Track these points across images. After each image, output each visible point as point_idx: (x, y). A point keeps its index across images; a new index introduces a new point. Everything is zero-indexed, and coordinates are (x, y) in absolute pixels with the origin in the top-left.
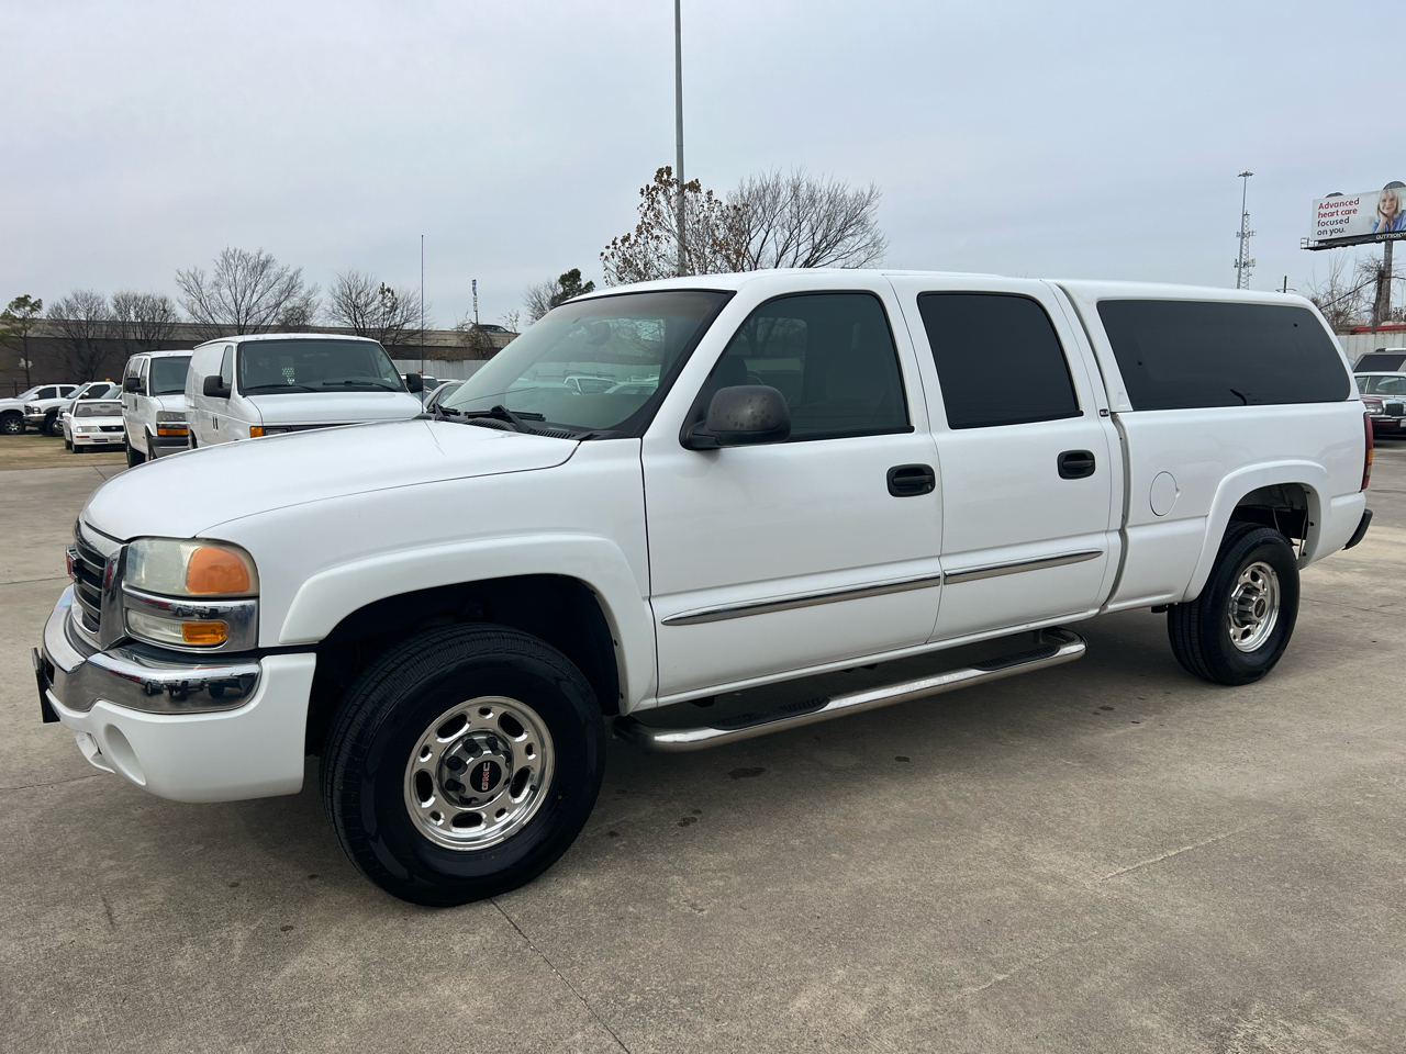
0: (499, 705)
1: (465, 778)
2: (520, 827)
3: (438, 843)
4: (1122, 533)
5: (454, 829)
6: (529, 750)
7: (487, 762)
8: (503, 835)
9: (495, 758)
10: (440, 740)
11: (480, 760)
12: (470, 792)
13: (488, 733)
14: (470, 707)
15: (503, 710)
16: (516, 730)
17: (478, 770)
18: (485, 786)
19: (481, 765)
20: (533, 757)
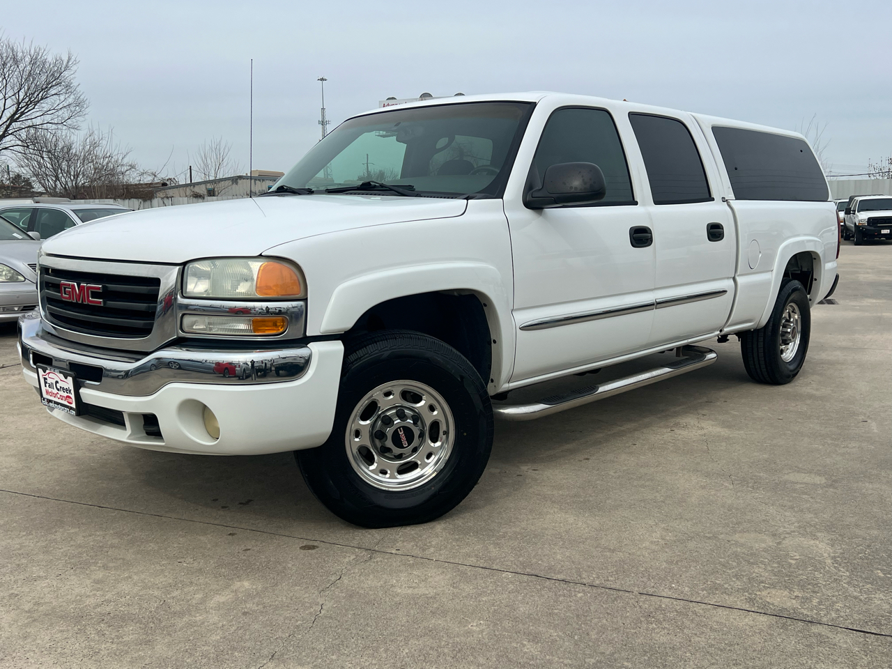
0: (398, 386)
1: (389, 443)
2: (445, 462)
3: (391, 490)
4: (734, 279)
5: (399, 476)
6: (432, 408)
7: (399, 428)
8: (435, 471)
9: (404, 424)
10: (362, 423)
11: (393, 429)
12: (397, 451)
13: (397, 407)
14: (376, 393)
15: (401, 389)
16: (417, 399)
17: (396, 435)
18: (405, 443)
19: (396, 431)
20: (435, 413)
